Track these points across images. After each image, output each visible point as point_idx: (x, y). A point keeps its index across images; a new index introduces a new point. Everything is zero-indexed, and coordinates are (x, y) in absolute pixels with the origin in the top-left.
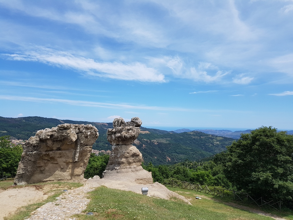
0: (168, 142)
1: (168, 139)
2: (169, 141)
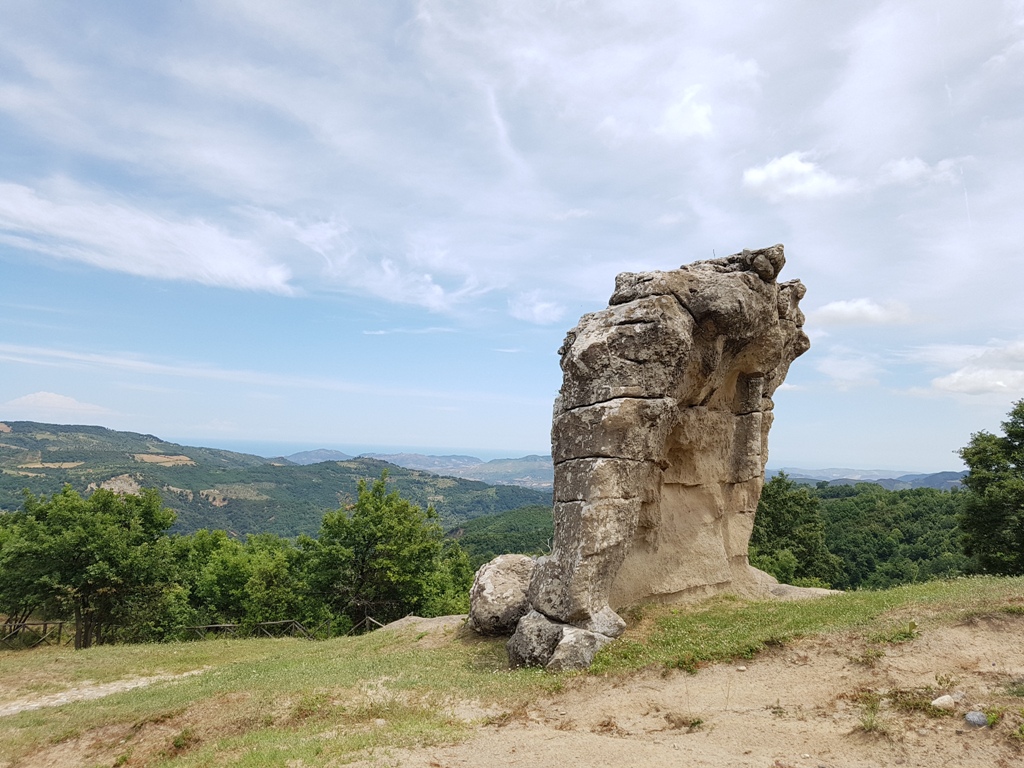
0: (265, 497)
1: (267, 485)
2: (268, 492)
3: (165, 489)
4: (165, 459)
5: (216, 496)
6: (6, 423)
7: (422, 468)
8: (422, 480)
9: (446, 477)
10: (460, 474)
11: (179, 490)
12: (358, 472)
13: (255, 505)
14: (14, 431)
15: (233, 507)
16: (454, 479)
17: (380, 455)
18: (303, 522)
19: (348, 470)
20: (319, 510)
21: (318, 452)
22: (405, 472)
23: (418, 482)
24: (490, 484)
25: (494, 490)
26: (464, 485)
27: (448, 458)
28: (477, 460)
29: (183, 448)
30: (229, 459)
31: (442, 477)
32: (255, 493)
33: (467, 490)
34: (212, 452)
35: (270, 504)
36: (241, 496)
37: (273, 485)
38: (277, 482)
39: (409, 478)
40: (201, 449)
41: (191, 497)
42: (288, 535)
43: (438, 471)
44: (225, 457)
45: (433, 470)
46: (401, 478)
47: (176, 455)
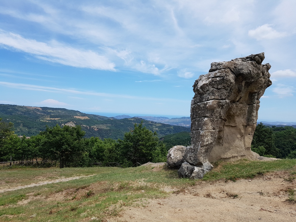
0: (108, 128)
1: (109, 125)
2: (109, 127)
3: (82, 125)
4: (82, 117)
5: (95, 128)
6: (40, 107)
7: (152, 120)
8: (152, 124)
9: (159, 123)
10: (163, 122)
11: (86, 126)
12: (134, 121)
13: (106, 130)
14: (43, 110)
15: (100, 130)
16: (161, 124)
17: (140, 117)
18: (119, 135)
19: (131, 121)
20: (123, 132)
21: (123, 116)
22: (147, 122)
23: (151, 124)
24: (171, 125)
25: (173, 127)
26: (164, 125)
27: (159, 118)
28: (168, 118)
29: (86, 114)
30: (99, 117)
31: (158, 123)
32: (106, 127)
33: (165, 127)
34: (94, 116)
35: (110, 130)
36: (102, 128)
37: (111, 125)
38: (112, 124)
39: (148, 123)
40: (91, 115)
41: (89, 128)
42: (115, 139)
43: (156, 121)
44: (98, 117)
45: (155, 121)
46: (146, 123)
47: (84, 116)
